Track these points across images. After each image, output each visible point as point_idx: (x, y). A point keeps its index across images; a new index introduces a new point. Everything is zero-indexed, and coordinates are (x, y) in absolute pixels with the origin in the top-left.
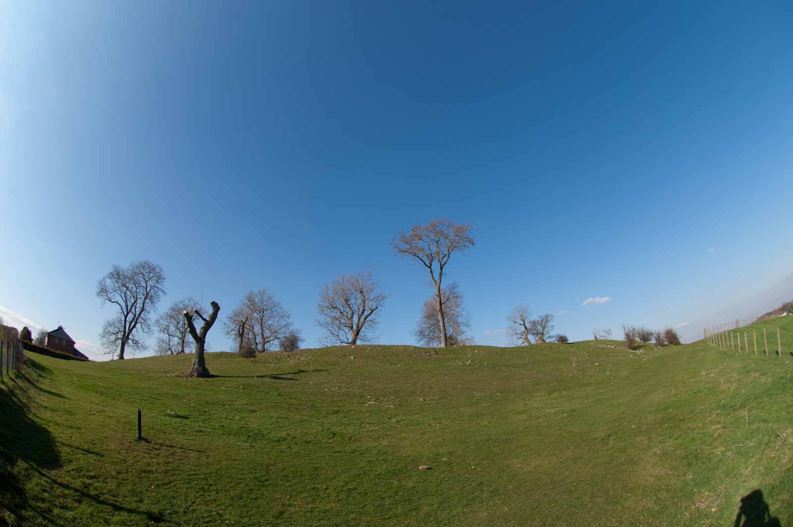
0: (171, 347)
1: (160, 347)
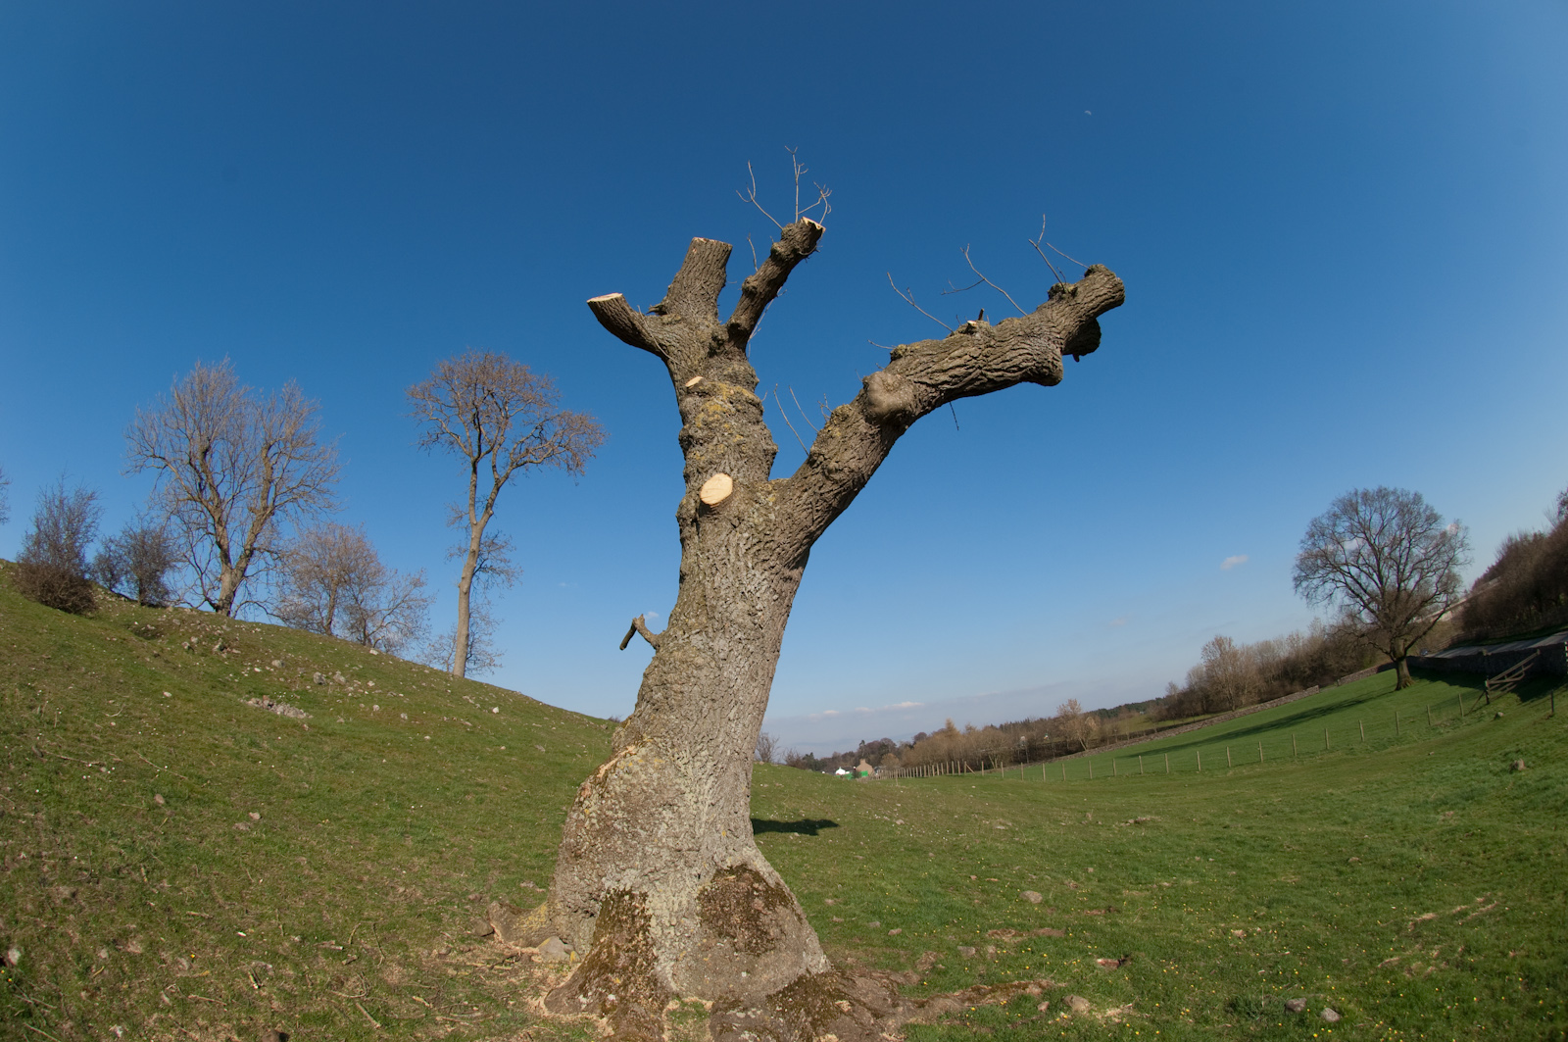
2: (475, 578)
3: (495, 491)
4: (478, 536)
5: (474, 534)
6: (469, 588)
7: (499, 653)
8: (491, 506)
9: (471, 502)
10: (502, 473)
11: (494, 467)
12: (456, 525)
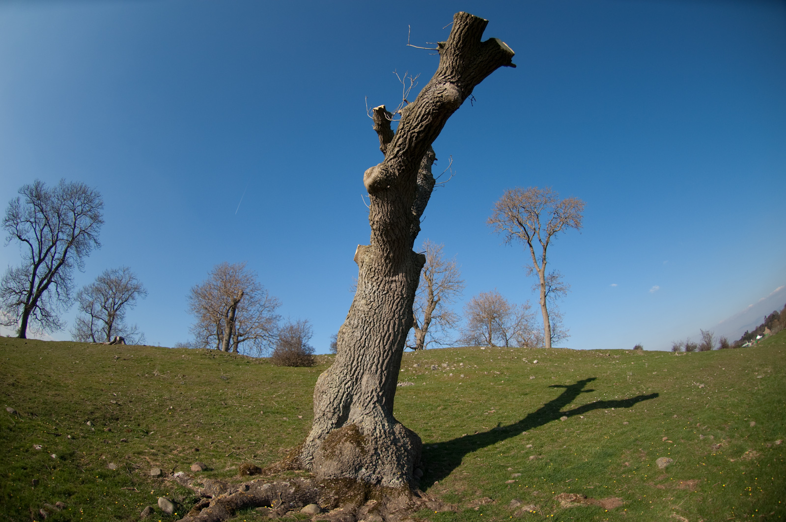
0: (93, 332)
1: (79, 330)
2: (547, 297)
3: (544, 251)
4: (542, 276)
5: (540, 276)
6: (545, 302)
7: (567, 330)
8: (545, 259)
9: (534, 261)
10: (544, 242)
11: (540, 240)
12: (532, 274)
